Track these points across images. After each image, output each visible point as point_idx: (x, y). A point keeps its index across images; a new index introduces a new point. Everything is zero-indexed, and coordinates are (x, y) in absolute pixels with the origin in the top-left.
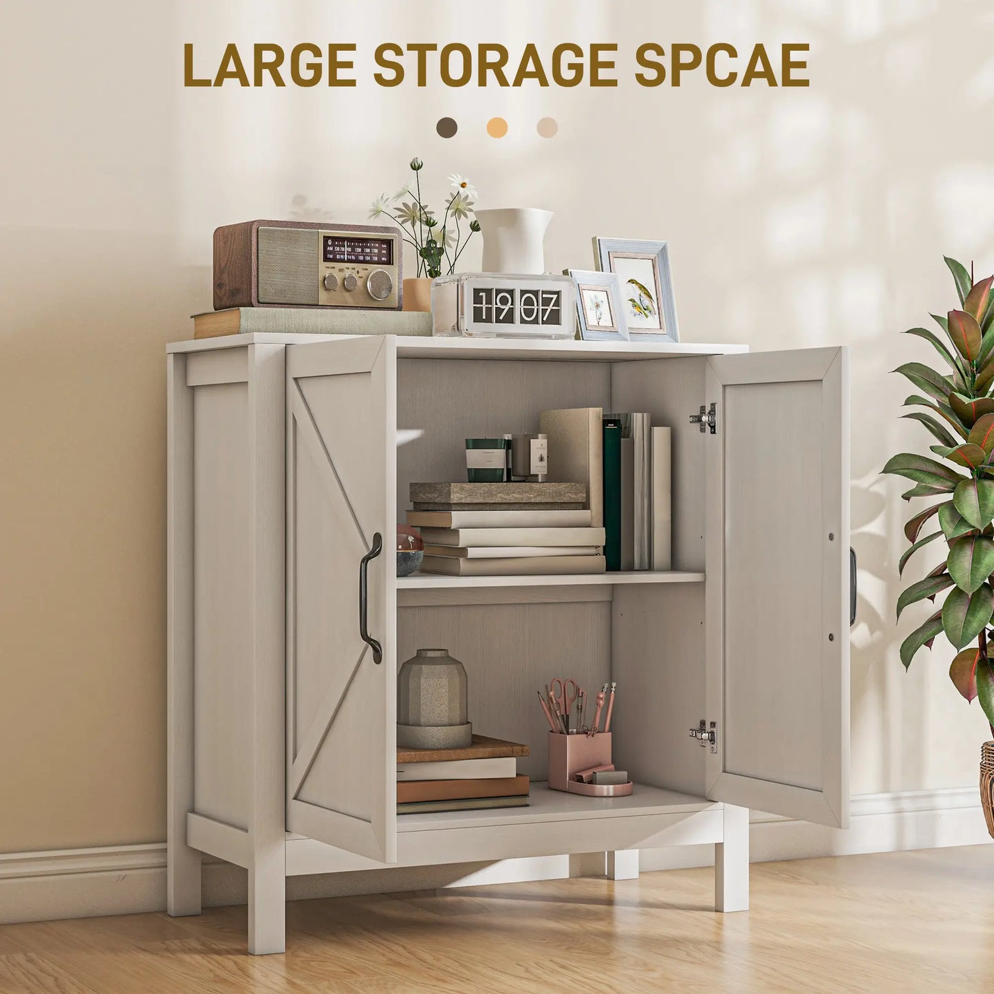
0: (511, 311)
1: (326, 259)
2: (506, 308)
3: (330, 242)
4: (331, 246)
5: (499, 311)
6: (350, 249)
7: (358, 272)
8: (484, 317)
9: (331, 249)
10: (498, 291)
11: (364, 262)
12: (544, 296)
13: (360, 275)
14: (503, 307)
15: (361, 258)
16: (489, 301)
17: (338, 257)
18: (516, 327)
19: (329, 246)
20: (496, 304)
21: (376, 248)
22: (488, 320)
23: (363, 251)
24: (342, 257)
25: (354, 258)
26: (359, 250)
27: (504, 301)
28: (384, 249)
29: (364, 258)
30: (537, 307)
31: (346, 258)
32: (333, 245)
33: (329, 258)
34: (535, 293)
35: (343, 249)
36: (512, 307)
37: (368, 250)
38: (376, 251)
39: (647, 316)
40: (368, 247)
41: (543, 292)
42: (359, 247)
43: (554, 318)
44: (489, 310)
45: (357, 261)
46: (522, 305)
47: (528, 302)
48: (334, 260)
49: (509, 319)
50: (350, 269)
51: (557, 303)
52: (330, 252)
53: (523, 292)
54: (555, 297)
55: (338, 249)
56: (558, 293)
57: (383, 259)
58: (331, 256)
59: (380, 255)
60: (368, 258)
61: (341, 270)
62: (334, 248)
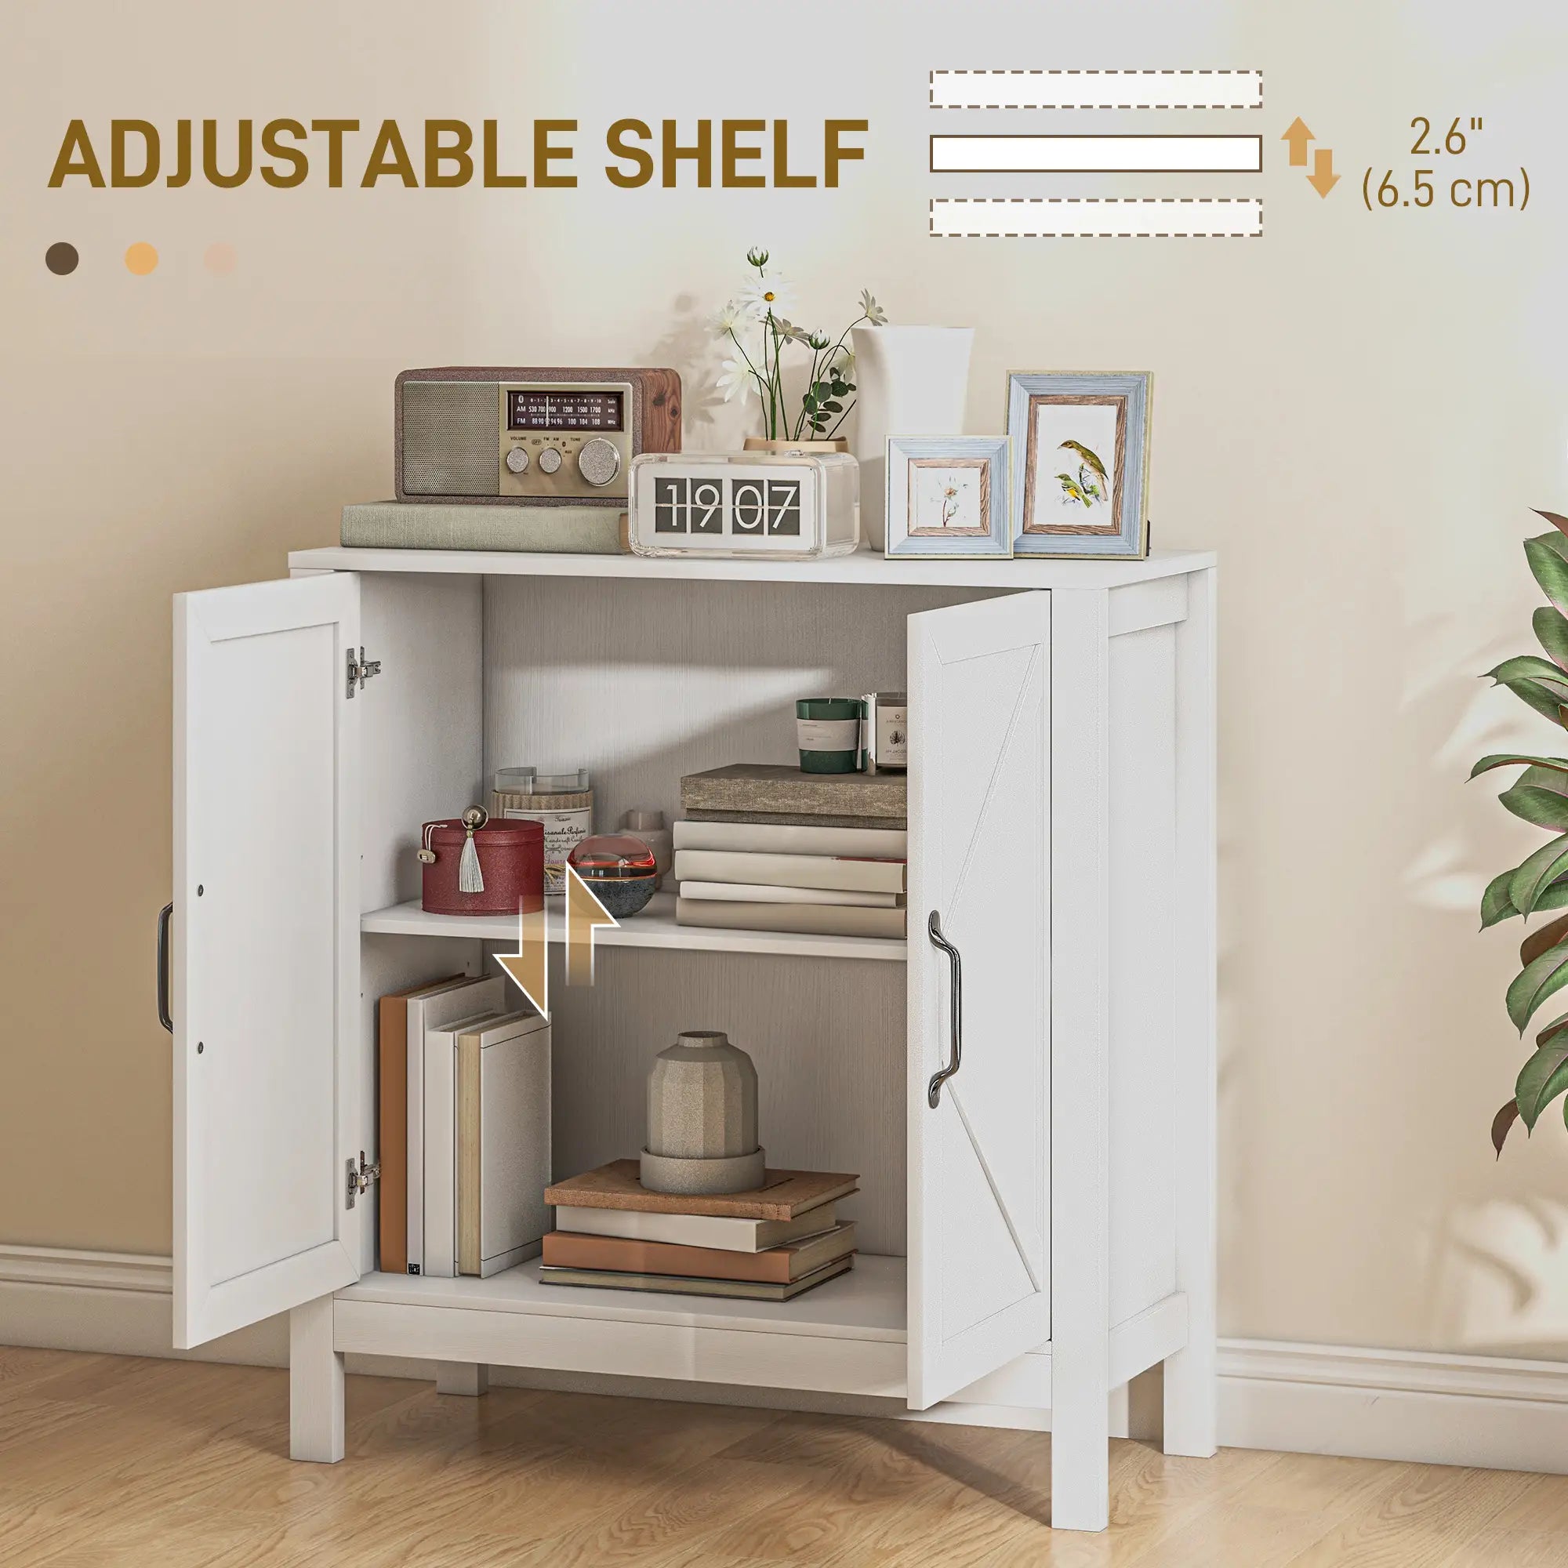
0: (718, 512)
1: (513, 425)
2: (712, 509)
3: (521, 399)
4: (522, 405)
5: (698, 514)
6: (554, 409)
7: (564, 444)
8: (675, 523)
9: (524, 409)
10: (696, 483)
11: (579, 428)
12: (774, 489)
13: (567, 448)
14: (705, 507)
15: (573, 421)
16: (682, 499)
17: (535, 421)
18: (727, 539)
19: (521, 405)
20: (693, 502)
21: (598, 405)
22: (681, 528)
23: (575, 411)
24: (541, 421)
25: (560, 421)
26: (570, 409)
27: (707, 498)
28: (611, 406)
29: (578, 421)
30: (764, 507)
31: (547, 423)
32: (527, 404)
33: (520, 424)
34: (758, 484)
35: (542, 409)
36: (719, 507)
37: (584, 410)
38: (598, 410)
39: (1088, 504)
40: (584, 405)
41: (771, 483)
42: (569, 405)
43: (791, 525)
44: (682, 512)
45: (566, 427)
46: (737, 503)
47: (749, 498)
48: (529, 427)
49: (715, 527)
50: (551, 439)
51: (796, 501)
52: (522, 415)
53: (737, 484)
54: (793, 490)
55: (534, 409)
56: (796, 484)
57: (609, 422)
58: (523, 421)
59: (604, 415)
60: (584, 422)
61: (536, 442)
62: (527, 409)
